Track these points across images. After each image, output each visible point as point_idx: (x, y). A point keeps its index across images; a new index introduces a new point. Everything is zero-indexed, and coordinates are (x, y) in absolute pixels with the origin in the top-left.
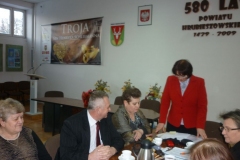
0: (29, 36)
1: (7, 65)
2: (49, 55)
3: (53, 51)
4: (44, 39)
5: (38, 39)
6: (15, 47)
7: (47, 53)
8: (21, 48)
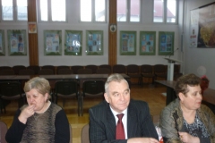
0: (181, 22)
1: (159, 50)
2: (196, 39)
3: (199, 35)
4: (192, 23)
5: (187, 24)
6: (168, 33)
7: (194, 37)
8: (173, 34)
